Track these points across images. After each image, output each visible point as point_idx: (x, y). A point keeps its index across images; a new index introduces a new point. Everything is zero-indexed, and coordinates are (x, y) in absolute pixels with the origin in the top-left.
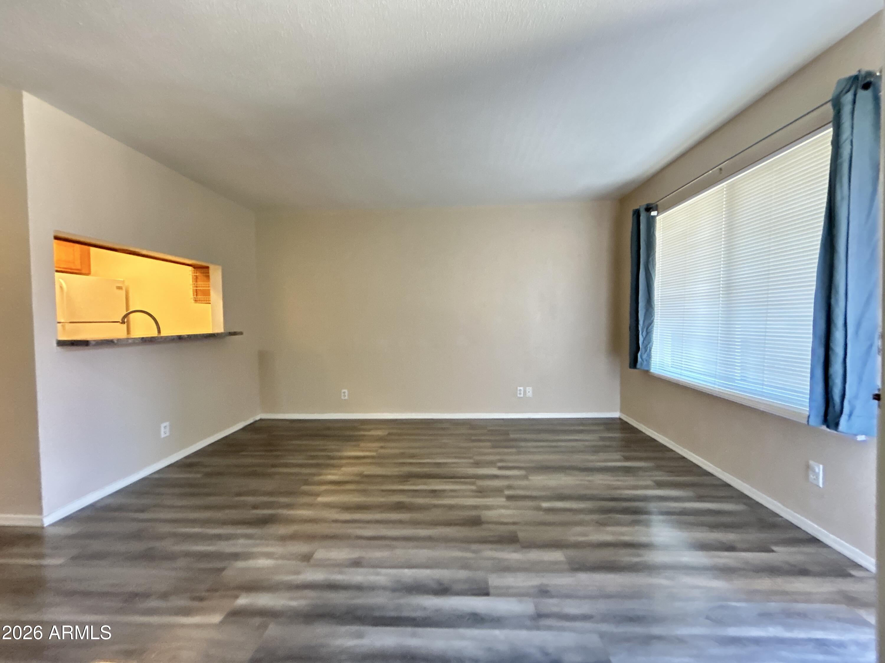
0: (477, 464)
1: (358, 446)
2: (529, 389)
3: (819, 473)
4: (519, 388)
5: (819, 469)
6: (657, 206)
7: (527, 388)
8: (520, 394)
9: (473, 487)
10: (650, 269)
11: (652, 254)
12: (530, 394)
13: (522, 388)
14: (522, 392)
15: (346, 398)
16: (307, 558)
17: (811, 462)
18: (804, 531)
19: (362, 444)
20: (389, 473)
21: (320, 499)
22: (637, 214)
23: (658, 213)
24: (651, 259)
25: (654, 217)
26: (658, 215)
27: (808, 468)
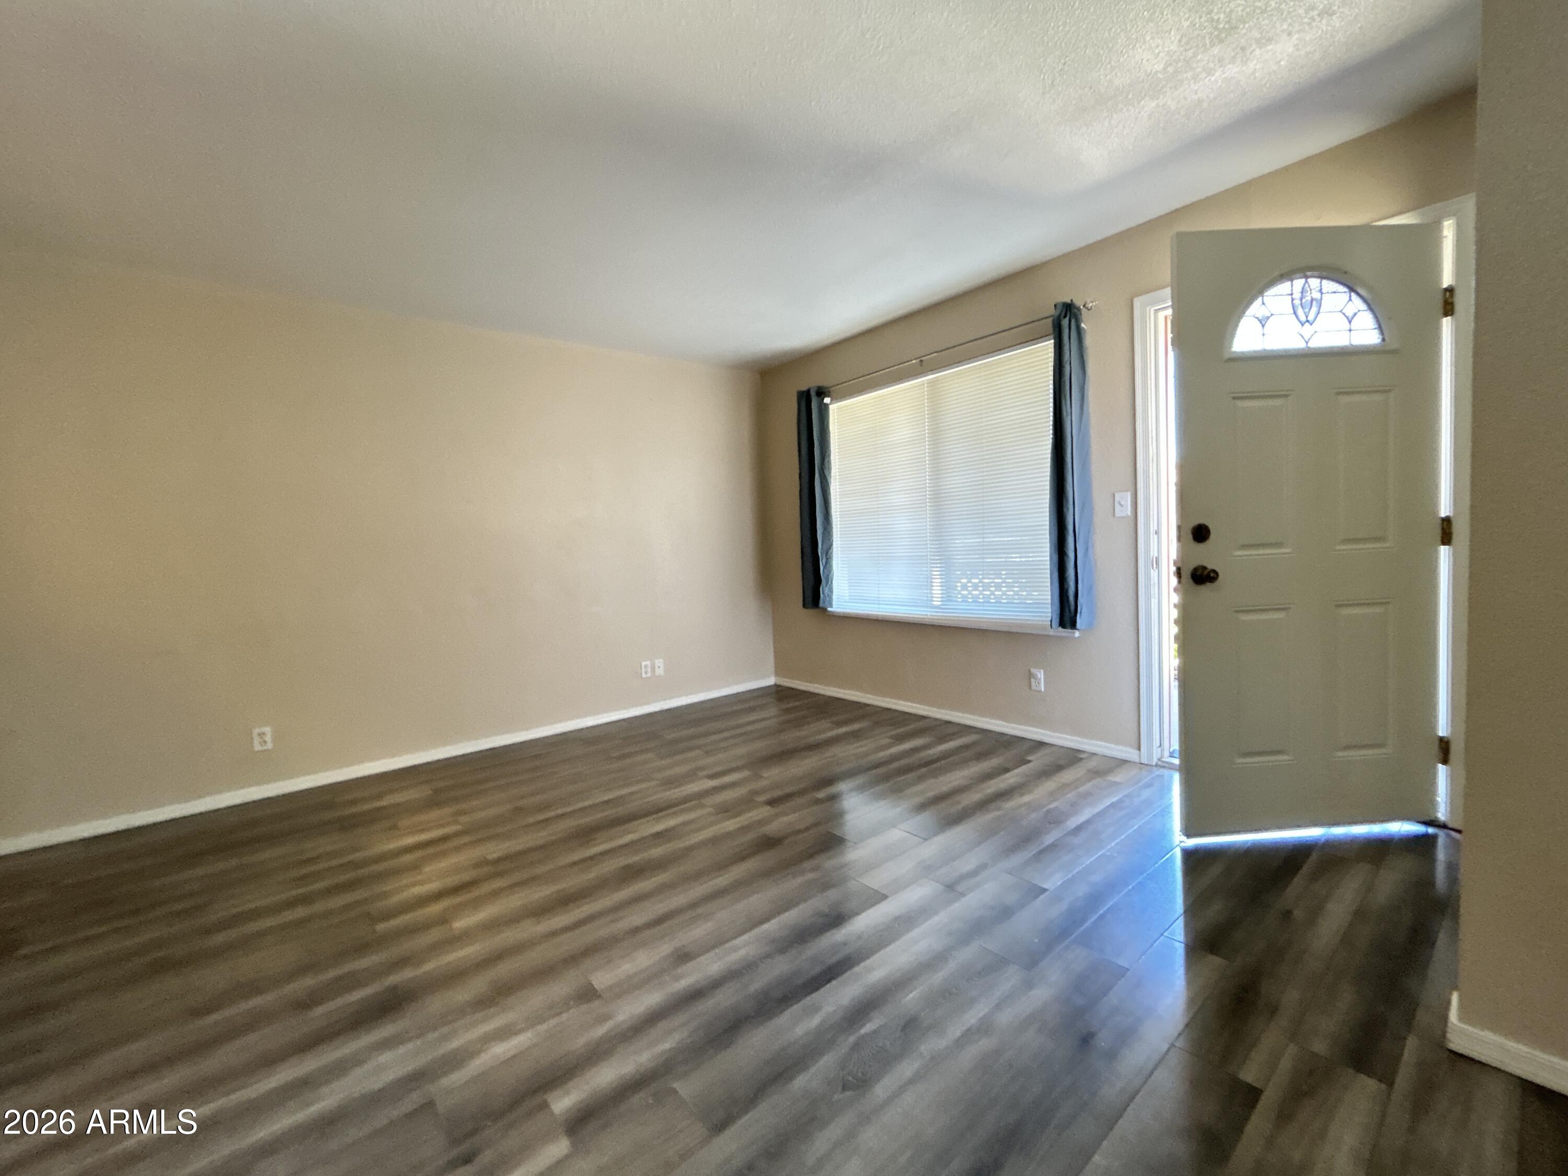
0: (670, 783)
1: (394, 827)
2: (659, 662)
3: (1040, 679)
4: (643, 664)
5: (1040, 674)
6: (829, 392)
7: (657, 661)
8: (646, 673)
9: (704, 811)
10: (826, 475)
11: (827, 454)
12: (660, 671)
13: (648, 663)
14: (649, 670)
15: (270, 746)
16: (588, 994)
17: (1033, 670)
18: (1031, 740)
19: (404, 823)
20: (541, 842)
21: (459, 924)
22: (805, 398)
23: (831, 401)
24: (826, 461)
25: (827, 406)
26: (830, 404)
27: (1030, 675)
